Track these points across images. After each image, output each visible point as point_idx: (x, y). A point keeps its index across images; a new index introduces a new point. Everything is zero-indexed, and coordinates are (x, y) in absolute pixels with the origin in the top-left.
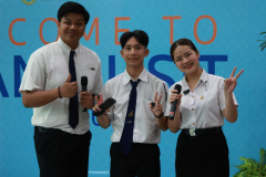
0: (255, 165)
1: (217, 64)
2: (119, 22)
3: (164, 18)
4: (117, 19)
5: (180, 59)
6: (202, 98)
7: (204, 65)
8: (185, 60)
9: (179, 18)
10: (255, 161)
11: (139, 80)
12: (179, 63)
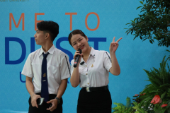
0: (123, 108)
1: (100, 43)
2: (38, 16)
3: (66, 14)
4: (36, 14)
5: (75, 43)
6: (92, 66)
7: (92, 43)
8: (79, 44)
9: (76, 14)
10: (123, 105)
11: (48, 53)
12: (75, 46)
